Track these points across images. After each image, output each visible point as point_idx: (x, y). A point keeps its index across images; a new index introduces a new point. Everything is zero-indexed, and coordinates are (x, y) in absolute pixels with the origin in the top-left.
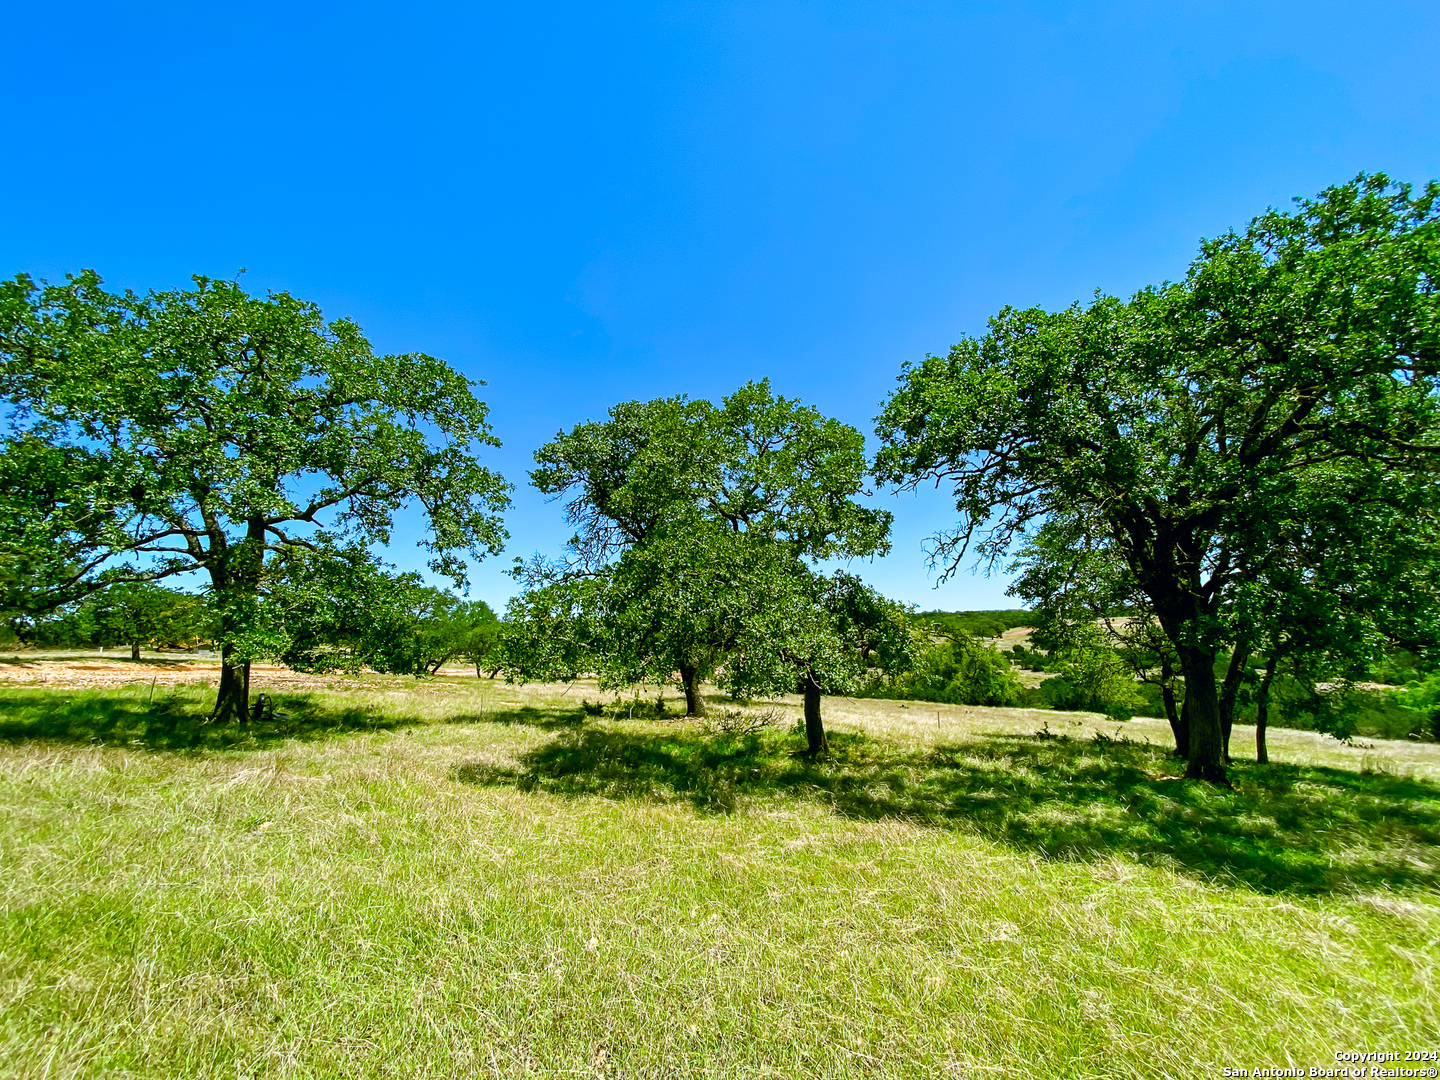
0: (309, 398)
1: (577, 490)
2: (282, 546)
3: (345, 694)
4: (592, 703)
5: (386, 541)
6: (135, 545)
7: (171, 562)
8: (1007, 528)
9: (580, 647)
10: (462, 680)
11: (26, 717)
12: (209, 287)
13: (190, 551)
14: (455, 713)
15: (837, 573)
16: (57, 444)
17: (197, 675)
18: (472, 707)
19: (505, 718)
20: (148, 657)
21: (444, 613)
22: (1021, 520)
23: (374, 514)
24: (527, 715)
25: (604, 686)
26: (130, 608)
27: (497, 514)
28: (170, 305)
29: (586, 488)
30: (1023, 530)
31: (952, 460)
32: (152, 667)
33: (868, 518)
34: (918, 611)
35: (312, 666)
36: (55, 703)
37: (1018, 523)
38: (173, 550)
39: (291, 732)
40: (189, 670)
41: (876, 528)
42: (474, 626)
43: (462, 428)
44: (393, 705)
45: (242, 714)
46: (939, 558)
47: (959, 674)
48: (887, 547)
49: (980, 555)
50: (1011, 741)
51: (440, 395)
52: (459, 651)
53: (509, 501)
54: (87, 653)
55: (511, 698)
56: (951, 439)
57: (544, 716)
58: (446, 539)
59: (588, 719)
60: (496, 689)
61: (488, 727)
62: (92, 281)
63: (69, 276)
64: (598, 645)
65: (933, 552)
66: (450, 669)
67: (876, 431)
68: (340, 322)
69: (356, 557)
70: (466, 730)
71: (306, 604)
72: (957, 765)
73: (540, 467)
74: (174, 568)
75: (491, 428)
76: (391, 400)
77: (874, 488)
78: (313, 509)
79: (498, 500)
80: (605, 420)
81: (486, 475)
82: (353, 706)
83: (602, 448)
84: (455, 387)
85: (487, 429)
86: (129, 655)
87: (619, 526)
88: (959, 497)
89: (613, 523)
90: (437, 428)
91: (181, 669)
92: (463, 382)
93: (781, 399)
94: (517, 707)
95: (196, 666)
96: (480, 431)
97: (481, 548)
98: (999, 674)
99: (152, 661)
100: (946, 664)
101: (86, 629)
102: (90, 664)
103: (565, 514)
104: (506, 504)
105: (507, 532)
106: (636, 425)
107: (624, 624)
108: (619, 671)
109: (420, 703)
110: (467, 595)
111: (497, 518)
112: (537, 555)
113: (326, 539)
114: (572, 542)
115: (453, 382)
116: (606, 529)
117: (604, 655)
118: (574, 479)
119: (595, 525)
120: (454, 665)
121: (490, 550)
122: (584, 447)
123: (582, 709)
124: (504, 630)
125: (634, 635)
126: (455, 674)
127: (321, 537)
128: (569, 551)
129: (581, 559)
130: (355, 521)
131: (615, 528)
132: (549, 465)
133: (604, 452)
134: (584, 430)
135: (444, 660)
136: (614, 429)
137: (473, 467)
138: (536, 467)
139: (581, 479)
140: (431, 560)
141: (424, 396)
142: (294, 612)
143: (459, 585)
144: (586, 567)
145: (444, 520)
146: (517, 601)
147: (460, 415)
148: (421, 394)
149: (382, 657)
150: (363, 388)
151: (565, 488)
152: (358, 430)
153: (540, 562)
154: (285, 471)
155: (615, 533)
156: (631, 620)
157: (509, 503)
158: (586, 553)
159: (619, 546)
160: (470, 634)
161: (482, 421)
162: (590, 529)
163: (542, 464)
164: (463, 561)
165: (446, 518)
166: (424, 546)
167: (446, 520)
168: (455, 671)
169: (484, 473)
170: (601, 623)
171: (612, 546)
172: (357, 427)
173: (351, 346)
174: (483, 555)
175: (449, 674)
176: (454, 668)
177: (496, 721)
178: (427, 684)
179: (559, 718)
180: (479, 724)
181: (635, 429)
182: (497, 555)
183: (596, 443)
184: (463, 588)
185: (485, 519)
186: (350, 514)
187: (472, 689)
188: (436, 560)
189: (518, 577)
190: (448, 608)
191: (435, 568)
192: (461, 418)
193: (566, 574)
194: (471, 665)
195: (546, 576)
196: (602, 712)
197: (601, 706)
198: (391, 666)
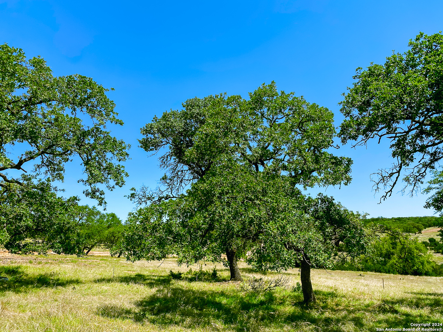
0: (19, 101)
1: (166, 149)
3: (38, 266)
4: (175, 272)
8: (423, 167)
9: (168, 239)
10: (103, 258)
14: (99, 277)
15: (319, 195)
18: (108, 274)
19: (126, 280)
21: (93, 220)
22: (432, 161)
23: (54, 164)
24: (139, 279)
27: (121, 163)
29: (171, 148)
30: (433, 168)
31: (389, 126)
33: (337, 162)
34: (368, 217)
35: (20, 250)
37: (431, 163)
39: (8, 288)
41: (342, 168)
42: (109, 227)
43: (102, 115)
44: (65, 272)
46: (381, 185)
47: (395, 256)
48: (349, 180)
49: (406, 183)
50: (430, 297)
51: (90, 97)
52: (100, 242)
53: (127, 154)
55: (130, 268)
56: (388, 115)
57: (148, 279)
58: (93, 179)
59: (173, 281)
60: (121, 263)
61: (118, 286)
64: (177, 238)
65: (377, 182)
66: (96, 252)
67: (341, 110)
68: (35, 58)
69: (44, 188)
70: (105, 287)
71: (17, 215)
72: (396, 312)
73: (145, 137)
75: (117, 114)
76: (63, 101)
77: (340, 144)
78: (21, 163)
79: (122, 155)
80: (180, 109)
82: (43, 273)
83: (179, 124)
84: (98, 92)
85: (115, 115)
87: (189, 169)
88: (394, 149)
89: (186, 167)
92: (102, 90)
93: (283, 93)
94: (133, 274)
96: (111, 117)
97: (112, 183)
98: (420, 256)
100: (387, 250)
103: (159, 163)
104: (126, 157)
105: (127, 173)
106: (198, 111)
107: (193, 226)
108: (189, 253)
109: (80, 271)
110: (105, 209)
111: (121, 165)
112: (144, 186)
113: (28, 179)
114: (163, 179)
115: (96, 90)
116: (182, 171)
117: (181, 244)
118: (164, 143)
119: (176, 169)
120: (98, 249)
121: (117, 184)
122: (168, 125)
123: (170, 275)
124: (125, 230)
125: (198, 232)
126: (99, 255)
127: (25, 178)
128: (162, 184)
129: (168, 189)
130: (44, 169)
131: (187, 170)
132: (150, 136)
133: (180, 127)
134: (169, 115)
135: (93, 246)
136: (185, 114)
137: (108, 137)
138: (142, 137)
139: (168, 143)
140: (85, 190)
141: (81, 98)
142: (11, 220)
143: (101, 204)
144: (171, 193)
145: (92, 168)
146: (133, 215)
147: (100, 108)
148: (79, 97)
149: (59, 244)
150: (48, 94)
151: (158, 148)
152: (45, 118)
153: (145, 191)
154: (6, 142)
155: (187, 173)
156: (197, 223)
157: (127, 157)
158: (171, 185)
159: (190, 181)
160: (107, 232)
161: (112, 111)
162: (173, 171)
163: (145, 135)
164: (102, 191)
165: (93, 166)
166: (81, 182)
167: (93, 167)
168: (99, 253)
169: (114, 140)
170: (180, 225)
171: (185, 181)
172: (44, 116)
173: (41, 72)
174: (113, 187)
175: (95, 255)
176: (98, 251)
177: (121, 282)
178: (83, 260)
179: (157, 280)
180: (112, 284)
181: (198, 114)
182: (121, 187)
183: (176, 122)
184: (103, 206)
185: (115, 166)
186: (41, 165)
187: (108, 263)
188: (88, 190)
189: (133, 199)
190: (94, 217)
191: (87, 195)
192: (101, 109)
193: (160, 197)
194: (107, 249)
195: (149, 199)
196: (181, 277)
197: (180, 274)
198: (63, 250)
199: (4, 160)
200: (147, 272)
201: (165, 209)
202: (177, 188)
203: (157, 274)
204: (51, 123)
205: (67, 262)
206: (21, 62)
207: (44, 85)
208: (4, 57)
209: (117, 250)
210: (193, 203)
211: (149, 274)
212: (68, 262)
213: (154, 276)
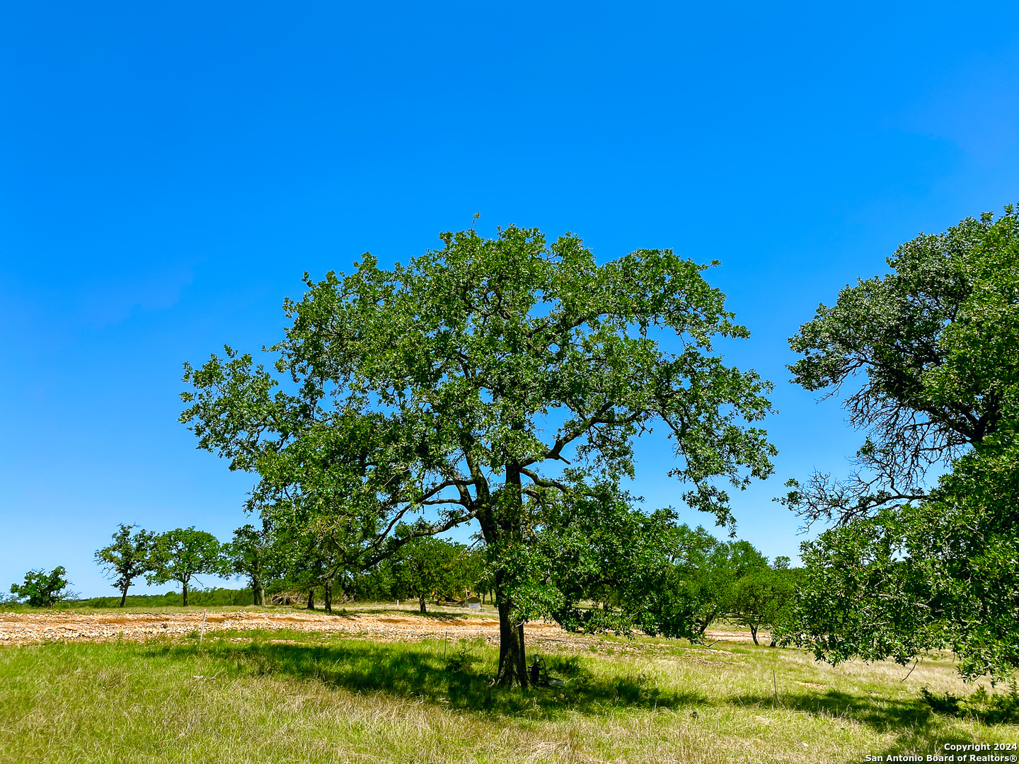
0: (544, 326)
1: (859, 379)
2: (536, 489)
3: (611, 659)
4: (937, 692)
5: (631, 472)
6: (422, 499)
7: (452, 514)
9: (916, 609)
10: (738, 647)
11: (364, 667)
12: (453, 240)
13: (463, 502)
14: (740, 692)
16: (363, 412)
17: (471, 631)
18: (762, 684)
19: (807, 704)
20: (432, 611)
21: (702, 559)
23: (613, 443)
24: (836, 704)
25: (968, 671)
26: (415, 561)
28: (425, 268)
29: (871, 372)
32: (436, 621)
35: (582, 625)
36: (379, 656)
38: (449, 501)
39: (569, 702)
40: (463, 624)
42: (739, 574)
43: (699, 324)
44: (666, 676)
45: (522, 677)
51: (672, 289)
52: (725, 609)
53: (768, 404)
54: (389, 606)
55: (808, 676)
57: (865, 707)
58: (699, 467)
59: (936, 718)
60: (784, 663)
61: (791, 715)
62: (370, 264)
63: (356, 264)
64: (941, 605)
66: (716, 631)
68: (562, 239)
69: (604, 495)
70: (764, 719)
71: (569, 553)
73: (803, 356)
74: (454, 520)
75: (733, 315)
76: (623, 311)
78: (559, 446)
79: (756, 405)
80: (885, 273)
81: (736, 376)
82: (623, 675)
83: (887, 312)
84: (686, 277)
85: (729, 319)
86: (418, 608)
87: (934, 421)
89: (923, 417)
90: (671, 329)
91: (458, 623)
92: (693, 270)
94: (822, 690)
95: (468, 620)
96: (720, 322)
97: (744, 471)
99: (434, 615)
101: (387, 582)
102: (393, 617)
103: (848, 414)
104: (765, 410)
105: (772, 446)
106: (937, 266)
107: (987, 573)
108: (990, 648)
109: (696, 676)
110: (733, 535)
111: (757, 429)
112: (818, 474)
113: (577, 477)
114: (865, 451)
115: (683, 272)
116: (914, 427)
117: (960, 622)
118: (851, 364)
119: (894, 424)
120: (722, 625)
121: (755, 473)
122: (858, 315)
123: (921, 701)
124: (799, 584)
125: (1007, 591)
126: (724, 638)
127: (571, 476)
128: (862, 465)
129: (881, 476)
130: (595, 453)
131: (929, 424)
132: (813, 352)
133: (890, 315)
134: (855, 293)
135: (710, 619)
136: (899, 282)
137: (719, 370)
138: (797, 358)
139: (862, 362)
140: (686, 493)
141: (653, 297)
142: (559, 562)
143: (723, 522)
144: (892, 487)
145: (696, 443)
146: (811, 547)
147: (694, 310)
148: (650, 295)
149: (650, 614)
150: (594, 302)
151: (841, 377)
152: (589, 352)
153: (822, 484)
154: (533, 409)
155: (929, 432)
156: (999, 566)
157: (769, 408)
158: (887, 465)
159: (941, 450)
160: (736, 585)
161: (721, 309)
162: (887, 431)
163: (804, 352)
164: (723, 492)
165: (697, 439)
166: (676, 475)
167: (698, 441)
168: (723, 634)
169: (734, 374)
170: (946, 572)
171: (927, 452)
172: (588, 348)
173: (575, 262)
174: (746, 481)
175: (717, 639)
176: (722, 630)
177: (799, 708)
178: (696, 651)
179: (888, 711)
180: (777, 712)
181: (938, 273)
182: (764, 479)
183: (876, 305)
184: (727, 526)
185: (743, 433)
186: (589, 446)
187: (752, 660)
188: (692, 492)
189: (795, 506)
190: (704, 551)
191: (692, 503)
192: (696, 312)
193: (862, 498)
194: (742, 626)
195: (836, 503)
196: (957, 708)
197: (953, 700)
198: (661, 627)
199: (533, 446)
200: (856, 689)
201: (896, 530)
202: (906, 471)
203: (887, 697)
204: (600, 359)
205: (664, 653)
206: (538, 253)
207: (583, 287)
208: (514, 249)
209: (789, 635)
210: (976, 512)
211: (862, 694)
212: (664, 655)
213: (876, 699)
